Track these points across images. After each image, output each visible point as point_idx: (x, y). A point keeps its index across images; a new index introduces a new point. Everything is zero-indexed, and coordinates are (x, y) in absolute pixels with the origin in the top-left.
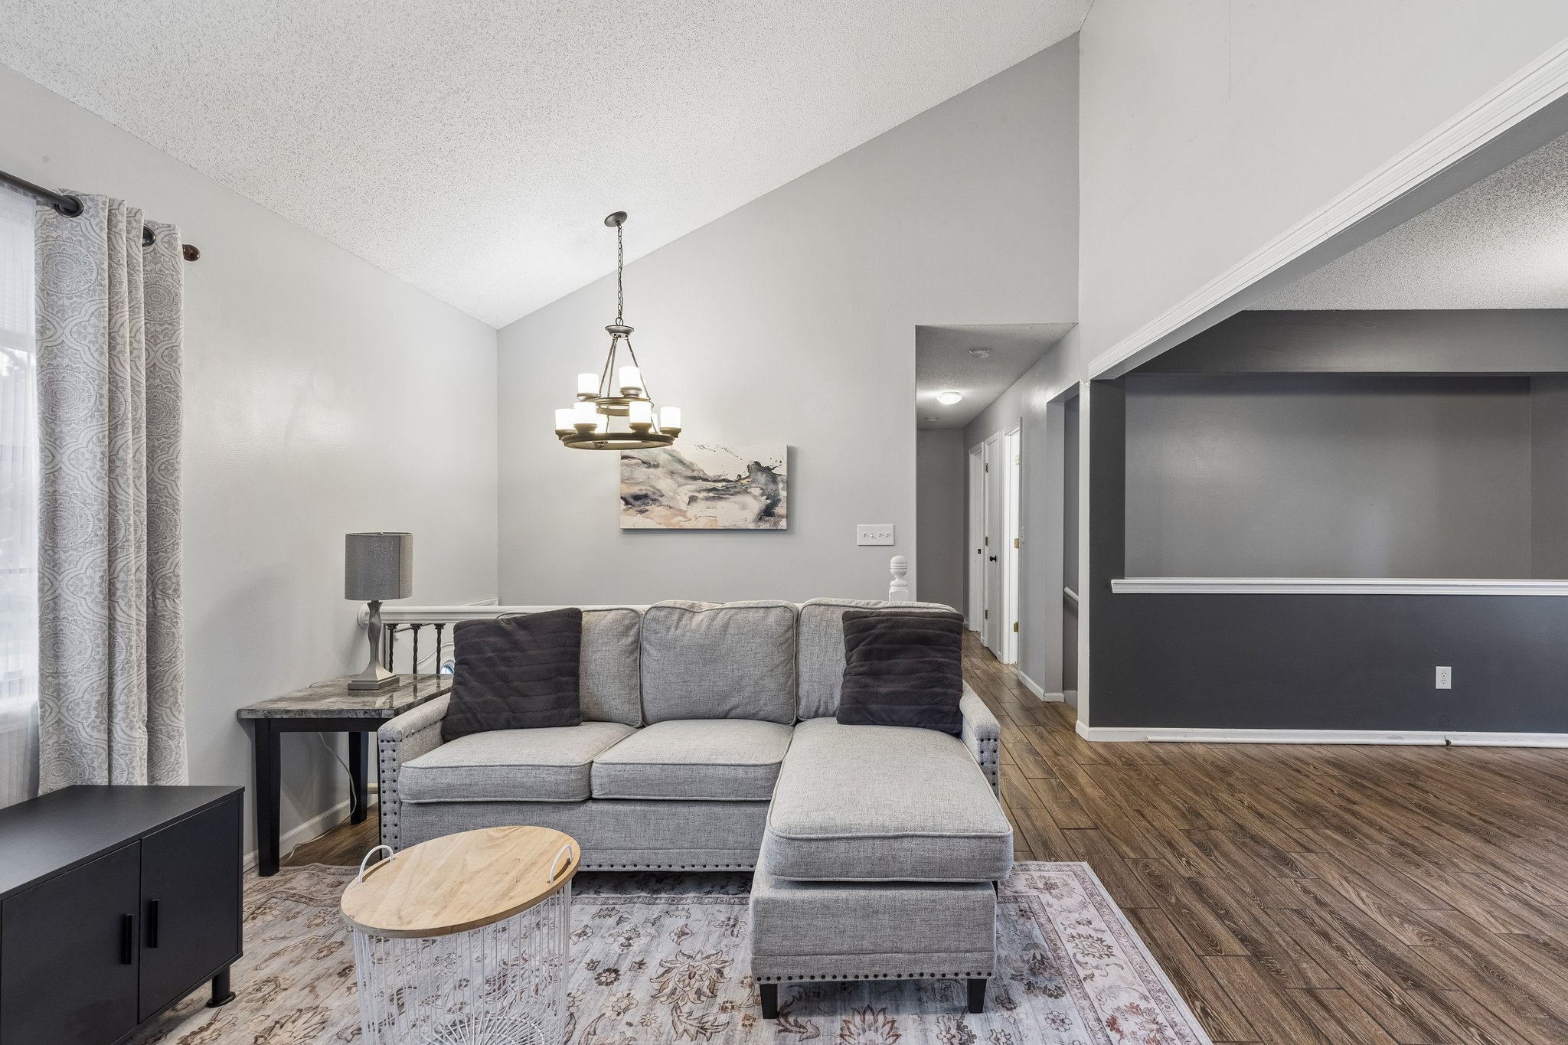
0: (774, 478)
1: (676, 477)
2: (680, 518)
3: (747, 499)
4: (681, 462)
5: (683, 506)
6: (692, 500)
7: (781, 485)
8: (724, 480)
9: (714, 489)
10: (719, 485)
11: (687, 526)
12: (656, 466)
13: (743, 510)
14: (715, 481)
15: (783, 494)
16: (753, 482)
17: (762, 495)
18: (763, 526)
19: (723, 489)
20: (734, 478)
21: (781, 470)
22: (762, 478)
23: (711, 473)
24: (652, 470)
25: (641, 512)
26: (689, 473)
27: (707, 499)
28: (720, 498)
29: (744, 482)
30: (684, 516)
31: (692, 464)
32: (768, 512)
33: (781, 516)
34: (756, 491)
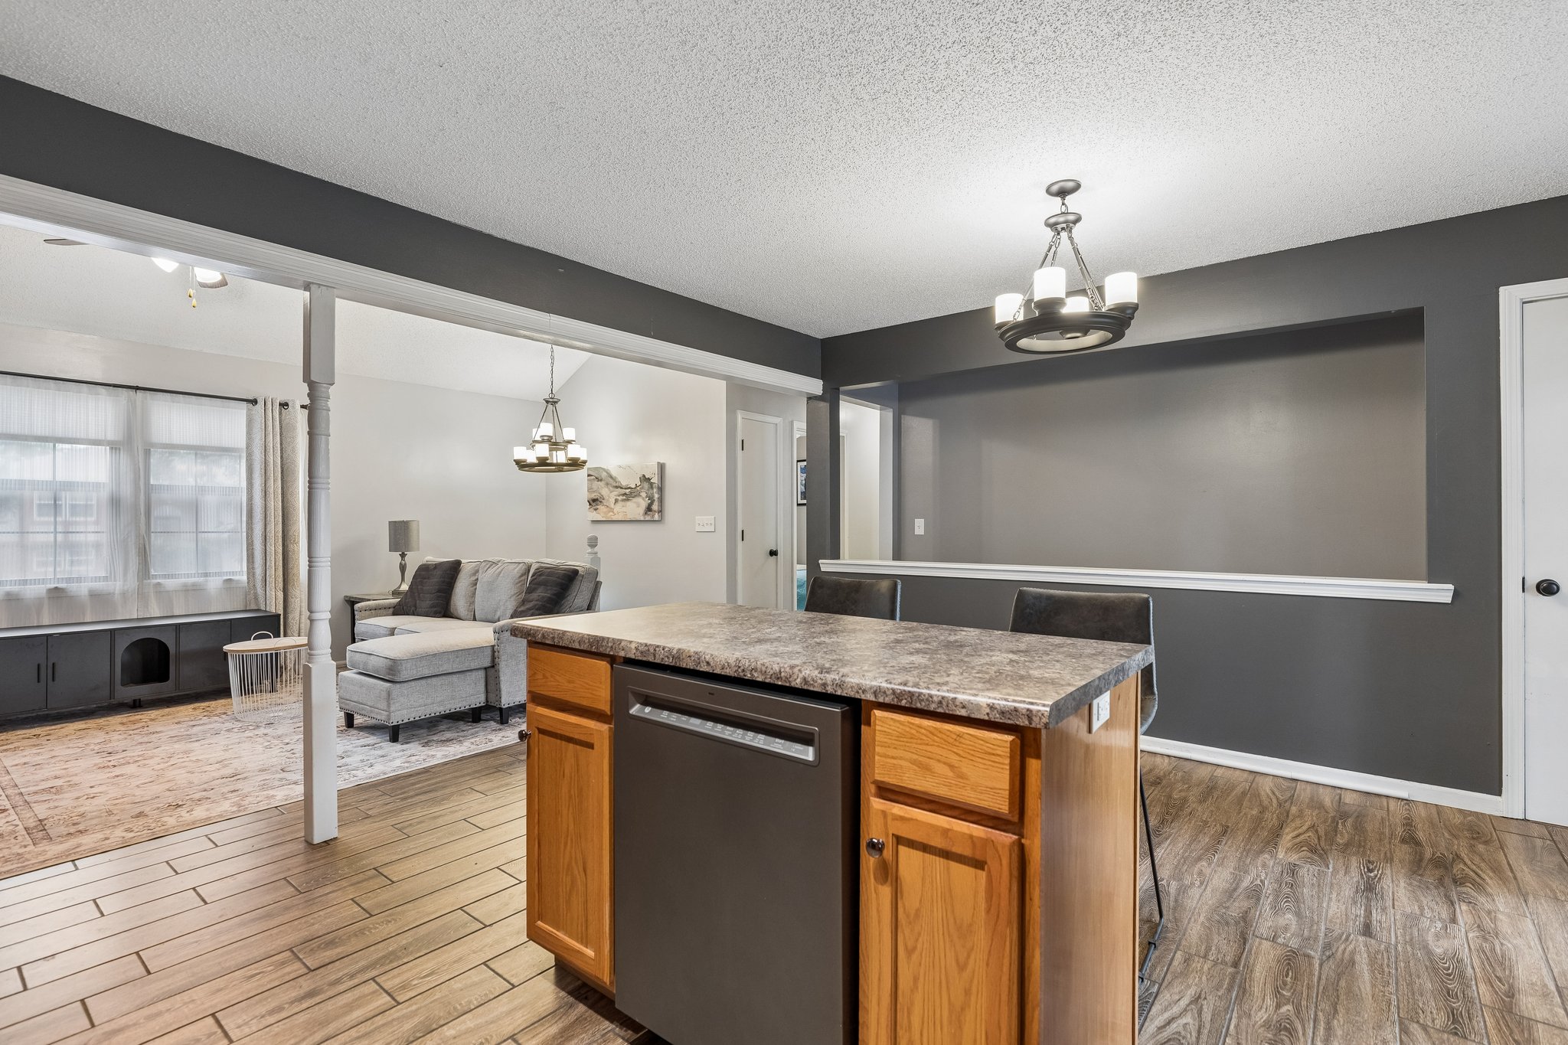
0: (651, 484)
1: (609, 486)
2: (611, 513)
3: (639, 500)
4: (611, 477)
5: (612, 506)
6: (616, 501)
7: (655, 490)
8: (629, 488)
9: (625, 494)
10: (627, 491)
11: (614, 518)
12: (601, 480)
13: (635, 508)
14: (626, 489)
15: (656, 496)
16: (642, 488)
17: (646, 497)
18: (648, 518)
19: (629, 494)
20: (633, 486)
21: (655, 480)
22: (646, 485)
23: (624, 484)
24: (599, 483)
25: (596, 509)
26: (615, 484)
27: (623, 500)
28: (628, 500)
29: (638, 488)
30: (613, 512)
31: (616, 478)
32: (649, 509)
33: (655, 511)
34: (644, 494)
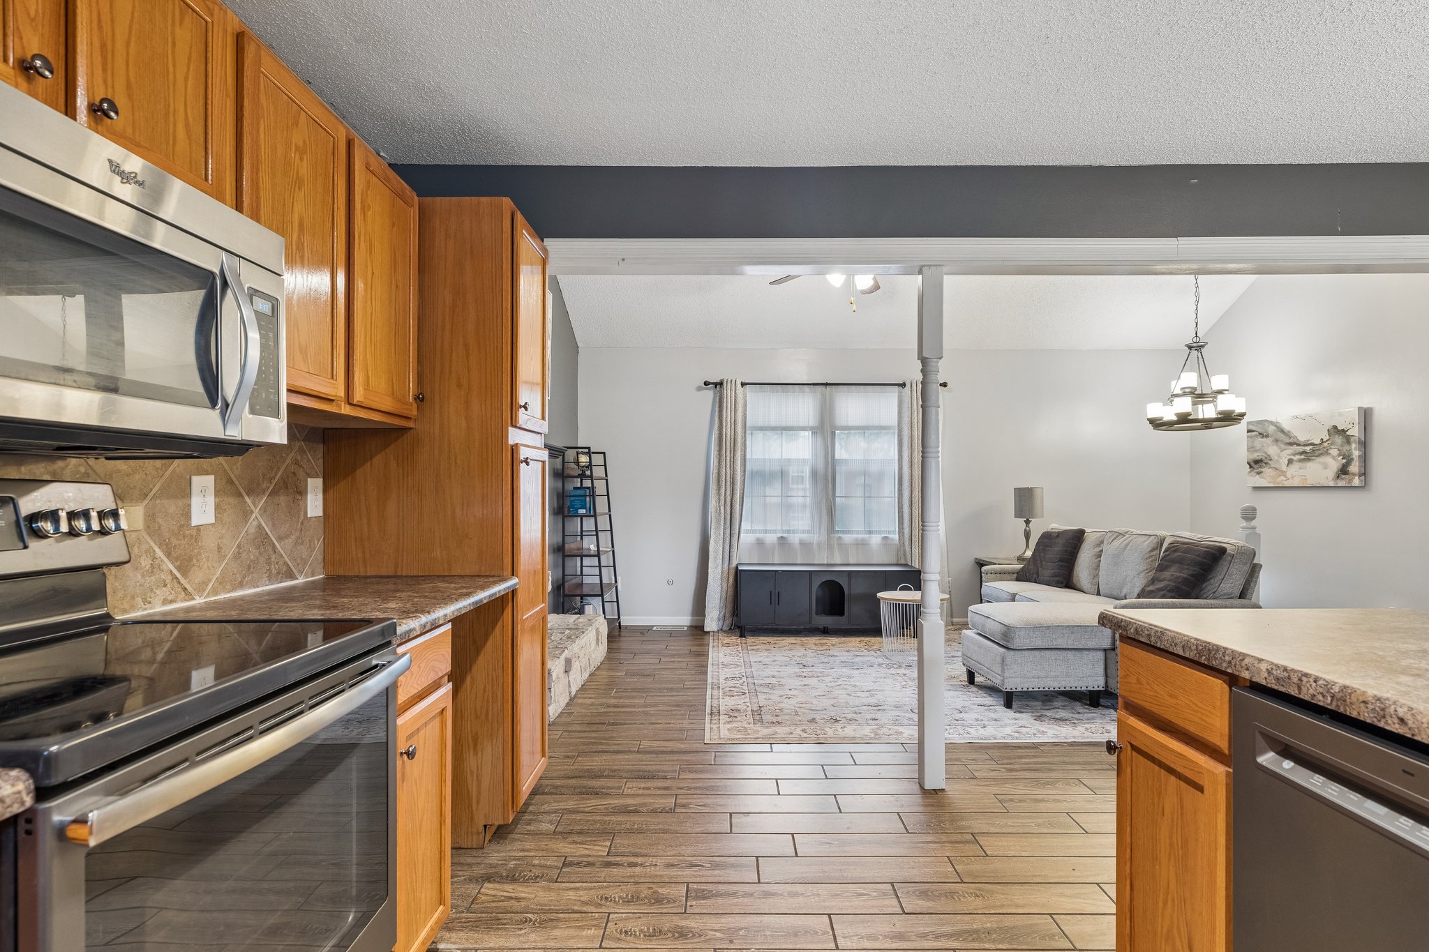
0: (1348, 440)
1: (1279, 443)
2: (1282, 478)
3: (1328, 460)
4: (1282, 431)
5: (1284, 468)
6: (1290, 462)
7: (1354, 446)
8: (1311, 444)
9: (1304, 452)
10: (1308, 448)
11: (1287, 484)
12: (1267, 436)
13: (1323, 470)
14: (1305, 445)
15: (1356, 454)
16: (1332, 444)
17: (1339, 455)
18: (1341, 483)
19: (1310, 452)
20: (1317, 442)
21: (1355, 432)
22: (1339, 440)
23: (1302, 438)
24: (1265, 439)
25: (1259, 473)
26: (1287, 440)
27: (1300, 461)
28: (1309, 460)
29: (1325, 444)
30: (1285, 476)
31: (1289, 432)
32: (1343, 471)
33: (1354, 474)
34: (1334, 452)
